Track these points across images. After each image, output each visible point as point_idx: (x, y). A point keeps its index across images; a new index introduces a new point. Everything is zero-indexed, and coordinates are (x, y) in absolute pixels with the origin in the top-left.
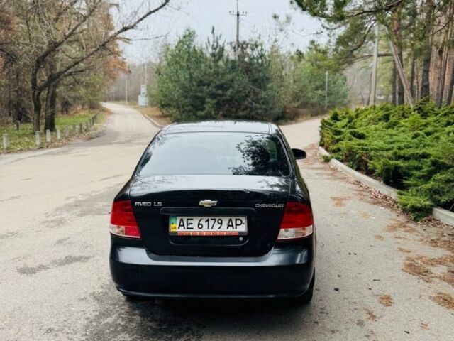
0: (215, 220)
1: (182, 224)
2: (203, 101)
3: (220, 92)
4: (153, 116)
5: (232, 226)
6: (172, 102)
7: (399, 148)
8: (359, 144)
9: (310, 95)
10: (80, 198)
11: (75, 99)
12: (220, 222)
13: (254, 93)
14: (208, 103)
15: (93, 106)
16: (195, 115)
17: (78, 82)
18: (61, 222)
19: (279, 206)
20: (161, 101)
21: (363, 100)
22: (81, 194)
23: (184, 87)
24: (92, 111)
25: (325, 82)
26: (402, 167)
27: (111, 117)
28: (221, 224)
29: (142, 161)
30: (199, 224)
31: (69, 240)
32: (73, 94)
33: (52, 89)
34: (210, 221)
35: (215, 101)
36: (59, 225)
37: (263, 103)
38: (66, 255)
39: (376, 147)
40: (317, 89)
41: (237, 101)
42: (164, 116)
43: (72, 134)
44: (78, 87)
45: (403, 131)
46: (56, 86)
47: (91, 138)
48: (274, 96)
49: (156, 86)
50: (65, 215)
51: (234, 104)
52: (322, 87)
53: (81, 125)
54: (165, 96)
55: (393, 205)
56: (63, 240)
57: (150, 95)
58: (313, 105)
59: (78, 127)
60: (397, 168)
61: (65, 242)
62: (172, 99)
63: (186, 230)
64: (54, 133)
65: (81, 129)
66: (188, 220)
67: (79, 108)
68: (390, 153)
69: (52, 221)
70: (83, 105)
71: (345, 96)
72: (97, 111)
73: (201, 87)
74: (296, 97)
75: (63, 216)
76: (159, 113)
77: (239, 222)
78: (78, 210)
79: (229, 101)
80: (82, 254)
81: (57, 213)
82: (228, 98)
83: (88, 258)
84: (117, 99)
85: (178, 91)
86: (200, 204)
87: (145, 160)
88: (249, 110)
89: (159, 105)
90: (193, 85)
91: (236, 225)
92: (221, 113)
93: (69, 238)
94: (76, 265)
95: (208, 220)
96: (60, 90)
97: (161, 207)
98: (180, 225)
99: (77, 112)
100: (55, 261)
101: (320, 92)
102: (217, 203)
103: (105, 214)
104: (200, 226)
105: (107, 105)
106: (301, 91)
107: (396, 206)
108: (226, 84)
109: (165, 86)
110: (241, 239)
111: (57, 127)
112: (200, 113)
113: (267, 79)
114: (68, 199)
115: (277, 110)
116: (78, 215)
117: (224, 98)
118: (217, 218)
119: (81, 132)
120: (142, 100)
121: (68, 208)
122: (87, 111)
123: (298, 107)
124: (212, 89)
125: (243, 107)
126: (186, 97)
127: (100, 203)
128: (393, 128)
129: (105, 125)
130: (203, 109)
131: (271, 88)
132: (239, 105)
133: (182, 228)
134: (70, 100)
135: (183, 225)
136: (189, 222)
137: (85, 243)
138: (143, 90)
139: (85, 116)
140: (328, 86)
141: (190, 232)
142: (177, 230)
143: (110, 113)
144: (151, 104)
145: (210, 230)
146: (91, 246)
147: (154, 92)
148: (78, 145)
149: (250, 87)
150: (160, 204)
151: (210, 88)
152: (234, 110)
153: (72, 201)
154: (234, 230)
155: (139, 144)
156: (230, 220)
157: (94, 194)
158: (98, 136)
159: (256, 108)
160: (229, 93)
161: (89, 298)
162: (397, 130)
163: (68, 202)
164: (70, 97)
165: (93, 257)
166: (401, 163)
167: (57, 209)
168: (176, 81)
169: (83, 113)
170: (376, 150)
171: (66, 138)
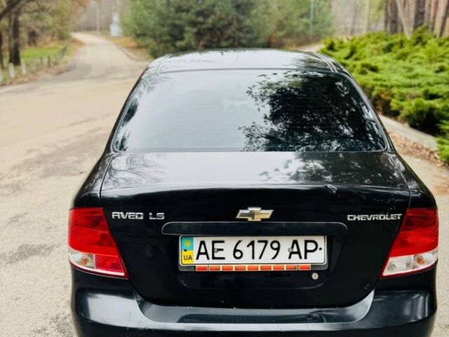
0: (266, 242)
1: (203, 250)
2: (181, 30)
3: (201, 19)
4: (127, 47)
5: (298, 252)
6: (147, 32)
7: (429, 84)
8: (376, 80)
9: (295, 23)
10: (45, 151)
11: (43, 29)
12: (275, 246)
13: (238, 20)
14: (188, 32)
15: (62, 37)
16: (174, 45)
17: (43, 9)
18: (17, 188)
19: (393, 217)
20: (135, 30)
21: (346, 29)
22: (46, 146)
23: (160, 14)
24: (62, 42)
25: (310, 10)
26: (438, 109)
27: (82, 49)
28: (278, 249)
29: (125, 113)
30: (235, 251)
31: (27, 217)
32: (39, 23)
33: (13, 17)
34: (256, 244)
35: (195, 30)
36: (14, 191)
37: (248, 32)
38: (20, 244)
39: (398, 83)
40: (302, 16)
41: (219, 29)
42: (139, 47)
43: (39, 67)
44: (43, 14)
45: (419, 63)
46: (18, 13)
47: (60, 72)
48: (259, 24)
49: (129, 14)
50: (24, 176)
51: (216, 33)
52: (307, 15)
53: (49, 58)
54: (140, 25)
55: (429, 156)
56: (18, 216)
57: (124, 25)
58: (298, 35)
59: (46, 60)
60: (432, 109)
61: (20, 220)
62: (147, 28)
63: (211, 261)
64: (19, 67)
65: (49, 62)
66: (214, 242)
67: (49, 38)
68: (419, 91)
69: (6, 186)
70: (53, 36)
71: (329, 25)
72: (67, 42)
73: (179, 14)
74: (281, 26)
75: (21, 178)
76: (134, 44)
77: (311, 246)
78: (40, 170)
79: (211, 30)
80: (43, 242)
81: (14, 173)
82: (209, 26)
83: (50, 249)
84: (89, 29)
85: (154, 19)
86: (238, 217)
87: (129, 112)
88: (232, 39)
89: (134, 35)
90: (171, 12)
91: (306, 251)
92: (202, 43)
93: (26, 213)
94: (34, 261)
95: (252, 243)
96: (24, 18)
97: (163, 222)
98: (199, 253)
99: (45, 44)
100: (4, 254)
101: (305, 20)
102: (273, 214)
103: (75, 175)
104: (238, 254)
105: (78, 36)
106: (286, 18)
107: (432, 157)
108: (207, 10)
109: (139, 13)
110: (315, 276)
111: (23, 61)
112: (180, 44)
113: (251, 5)
114: (30, 151)
115: (262, 40)
116: (41, 177)
117: (205, 26)
118: (270, 239)
119: (49, 66)
120: (115, 30)
121: (28, 165)
122: (56, 43)
123: (283, 37)
124: (191, 16)
125: (225, 37)
126: (163, 25)
127: (69, 158)
128: (404, 60)
129: (76, 58)
130: (182, 39)
131: (256, 15)
132: (222, 34)
133: (203, 258)
134: (37, 31)
135: (206, 253)
136: (217, 246)
137: (48, 221)
138: (116, 18)
139: (53, 48)
140: (314, 14)
141: (219, 265)
142: (194, 261)
143: (81, 44)
144: (126, 35)
145: (257, 260)
146: (56, 227)
147: (128, 20)
148: (45, 80)
149: (234, 13)
150: (161, 215)
151: (190, 15)
152: (215, 40)
153: (33, 155)
154: (303, 260)
155: (114, 79)
156: (295, 242)
157: (61, 145)
158: (68, 70)
159: (240, 38)
160: (210, 20)
161: (50, 329)
162: (410, 61)
163: (28, 157)
164: (37, 27)
165: (58, 246)
166: (436, 104)
167: (14, 167)
168: (151, 8)
169: (52, 45)
170: (398, 86)
171: (33, 73)
